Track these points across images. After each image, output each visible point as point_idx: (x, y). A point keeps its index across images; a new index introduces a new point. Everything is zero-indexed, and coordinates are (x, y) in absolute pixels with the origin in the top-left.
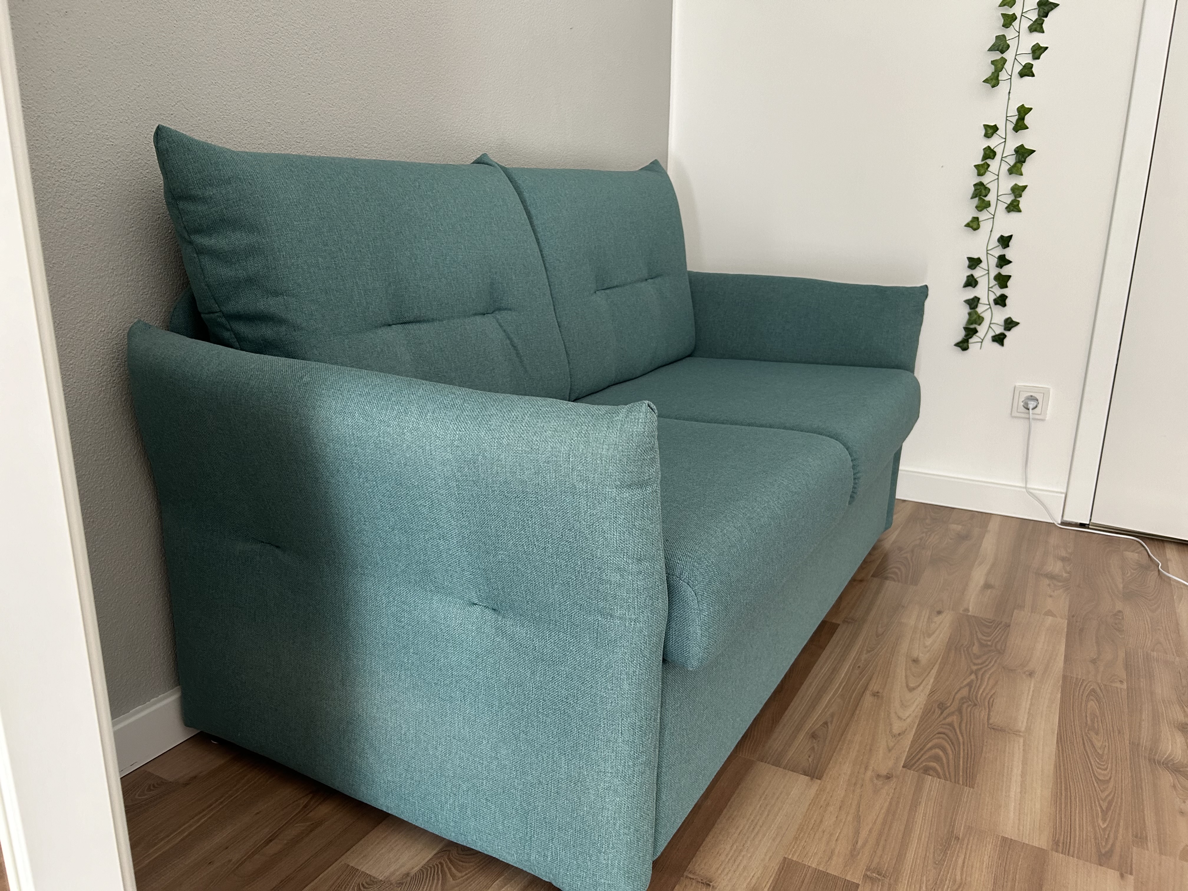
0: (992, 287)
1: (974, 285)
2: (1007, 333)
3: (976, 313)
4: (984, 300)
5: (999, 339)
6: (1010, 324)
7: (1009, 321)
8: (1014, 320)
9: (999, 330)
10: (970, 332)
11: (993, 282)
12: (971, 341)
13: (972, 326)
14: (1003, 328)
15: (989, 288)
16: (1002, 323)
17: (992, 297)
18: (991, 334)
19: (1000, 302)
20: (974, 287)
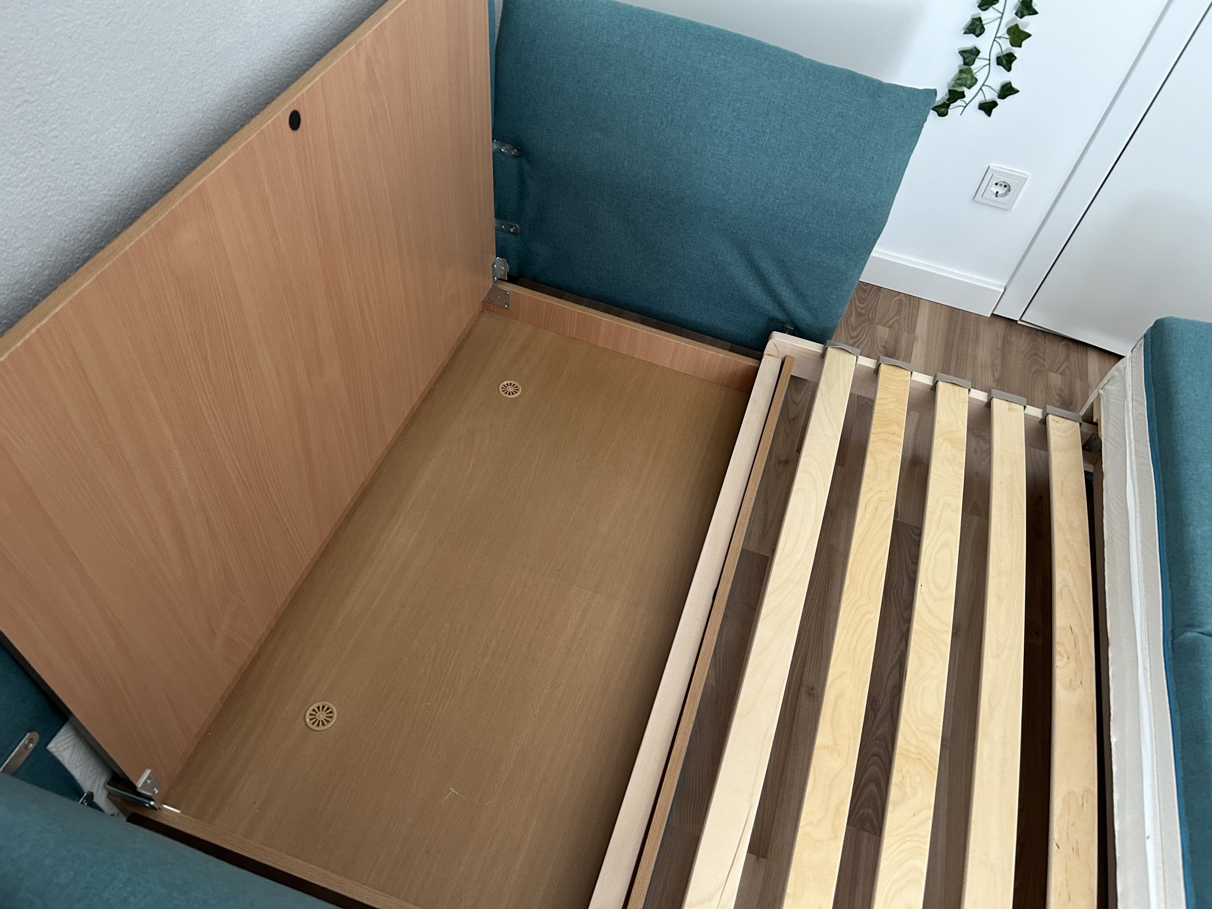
0: (1000, 37)
1: (978, 32)
2: (999, 101)
3: (970, 71)
4: (984, 54)
5: (988, 108)
6: (1007, 91)
7: (1009, 85)
8: (1014, 86)
9: (990, 95)
10: (955, 95)
11: (1003, 31)
12: (952, 106)
13: (960, 89)
14: (996, 94)
15: (996, 37)
16: (998, 88)
17: (996, 51)
18: (980, 99)
19: (1004, 62)
20: (978, 36)
